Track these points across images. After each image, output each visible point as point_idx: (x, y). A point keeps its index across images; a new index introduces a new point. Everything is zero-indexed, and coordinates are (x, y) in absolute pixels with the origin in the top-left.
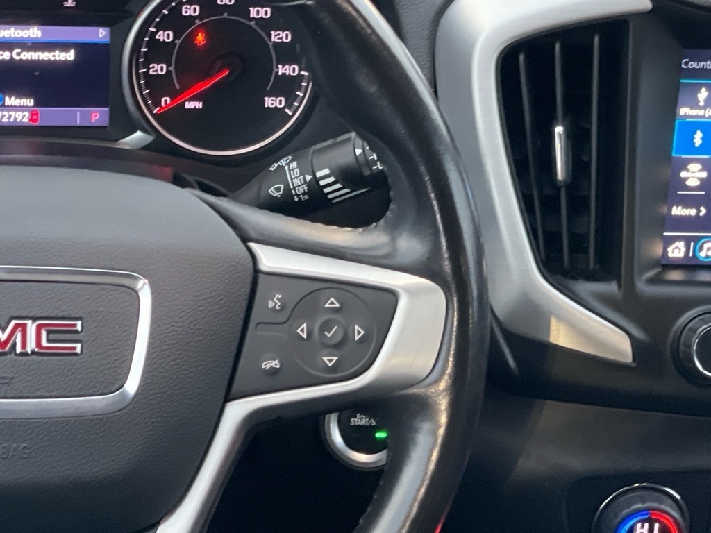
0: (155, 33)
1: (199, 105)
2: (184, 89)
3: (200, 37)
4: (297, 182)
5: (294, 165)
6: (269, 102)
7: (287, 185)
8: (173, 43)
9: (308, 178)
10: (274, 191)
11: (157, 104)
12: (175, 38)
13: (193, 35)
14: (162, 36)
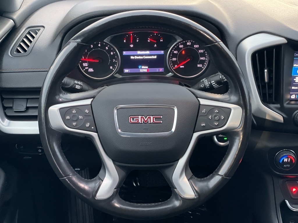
0: (174, 52)
1: (183, 67)
2: (180, 63)
3: (183, 52)
4: (207, 84)
5: (206, 80)
6: (198, 66)
7: (205, 85)
8: (177, 54)
9: (209, 83)
10: (202, 86)
11: (174, 67)
12: (178, 52)
13: (182, 52)
14: (175, 52)
